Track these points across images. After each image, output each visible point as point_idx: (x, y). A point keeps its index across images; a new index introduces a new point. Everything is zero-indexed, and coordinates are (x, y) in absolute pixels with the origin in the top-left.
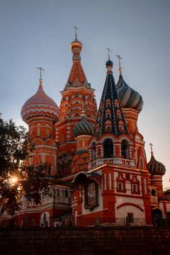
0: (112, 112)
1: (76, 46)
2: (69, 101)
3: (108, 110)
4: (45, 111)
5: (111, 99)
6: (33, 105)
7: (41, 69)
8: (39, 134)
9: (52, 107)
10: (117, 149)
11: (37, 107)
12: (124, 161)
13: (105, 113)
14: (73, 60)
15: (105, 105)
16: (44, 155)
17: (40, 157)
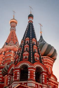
0: (30, 46)
1: (13, 22)
2: (4, 55)
10: (31, 73)
12: (37, 85)
13: (24, 47)
15: (25, 42)
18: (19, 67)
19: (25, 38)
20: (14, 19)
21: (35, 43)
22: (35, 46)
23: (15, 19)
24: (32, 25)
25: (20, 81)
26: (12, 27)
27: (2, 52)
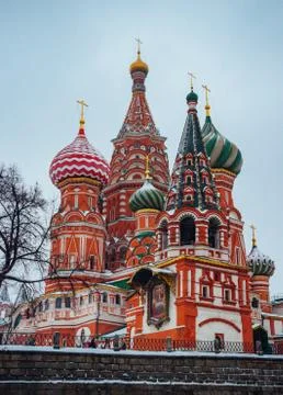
3: (189, 171)
4: (88, 169)
5: (193, 153)
6: (70, 160)
7: (82, 103)
8: (76, 206)
9: (98, 163)
11: (75, 163)
12: (212, 252)
14: (134, 91)
16: (83, 238)
17: (77, 240)
18: (178, 219)
23: (142, 60)
25: (181, 245)
26: (135, 81)
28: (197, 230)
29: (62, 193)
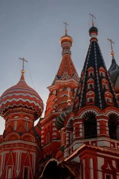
0: (96, 81)
1: (66, 40)
2: (56, 95)
3: (91, 80)
4: (24, 101)
5: (94, 67)
6: (10, 95)
7: (23, 59)
8: (15, 129)
9: (32, 96)
11: (14, 97)
13: (86, 84)
14: (63, 55)
15: (87, 75)
16: (19, 153)
17: (14, 155)
18: (81, 116)
19: (88, 68)
20: (66, 35)
21: (104, 75)
22: (104, 80)
23: (68, 35)
24: (97, 44)
25: (85, 138)
26: (64, 49)
27: (53, 90)
28: (98, 124)
29: (6, 121)
